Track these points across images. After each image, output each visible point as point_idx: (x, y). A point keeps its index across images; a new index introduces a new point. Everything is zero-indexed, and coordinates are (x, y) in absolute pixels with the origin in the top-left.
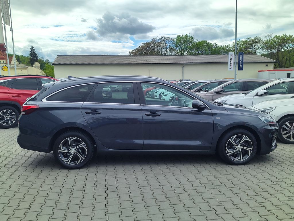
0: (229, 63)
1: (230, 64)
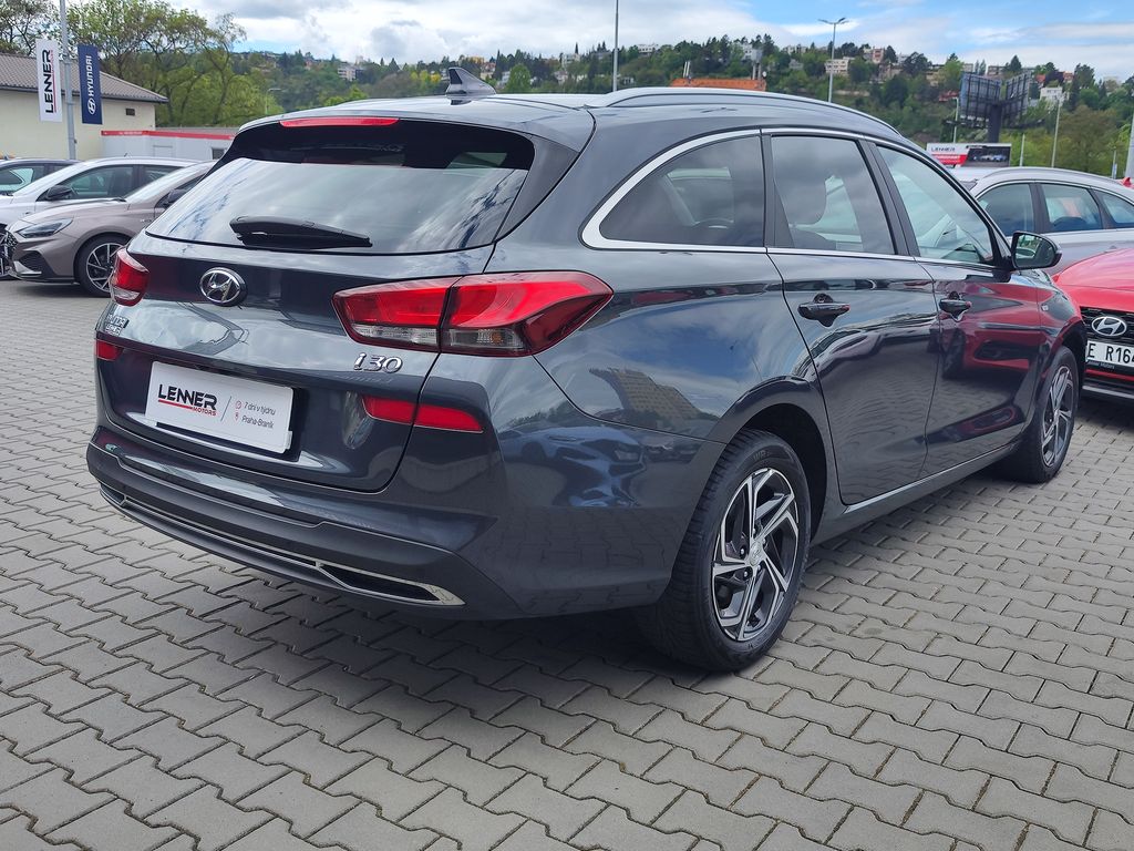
0: (42, 87)
1: (46, 90)
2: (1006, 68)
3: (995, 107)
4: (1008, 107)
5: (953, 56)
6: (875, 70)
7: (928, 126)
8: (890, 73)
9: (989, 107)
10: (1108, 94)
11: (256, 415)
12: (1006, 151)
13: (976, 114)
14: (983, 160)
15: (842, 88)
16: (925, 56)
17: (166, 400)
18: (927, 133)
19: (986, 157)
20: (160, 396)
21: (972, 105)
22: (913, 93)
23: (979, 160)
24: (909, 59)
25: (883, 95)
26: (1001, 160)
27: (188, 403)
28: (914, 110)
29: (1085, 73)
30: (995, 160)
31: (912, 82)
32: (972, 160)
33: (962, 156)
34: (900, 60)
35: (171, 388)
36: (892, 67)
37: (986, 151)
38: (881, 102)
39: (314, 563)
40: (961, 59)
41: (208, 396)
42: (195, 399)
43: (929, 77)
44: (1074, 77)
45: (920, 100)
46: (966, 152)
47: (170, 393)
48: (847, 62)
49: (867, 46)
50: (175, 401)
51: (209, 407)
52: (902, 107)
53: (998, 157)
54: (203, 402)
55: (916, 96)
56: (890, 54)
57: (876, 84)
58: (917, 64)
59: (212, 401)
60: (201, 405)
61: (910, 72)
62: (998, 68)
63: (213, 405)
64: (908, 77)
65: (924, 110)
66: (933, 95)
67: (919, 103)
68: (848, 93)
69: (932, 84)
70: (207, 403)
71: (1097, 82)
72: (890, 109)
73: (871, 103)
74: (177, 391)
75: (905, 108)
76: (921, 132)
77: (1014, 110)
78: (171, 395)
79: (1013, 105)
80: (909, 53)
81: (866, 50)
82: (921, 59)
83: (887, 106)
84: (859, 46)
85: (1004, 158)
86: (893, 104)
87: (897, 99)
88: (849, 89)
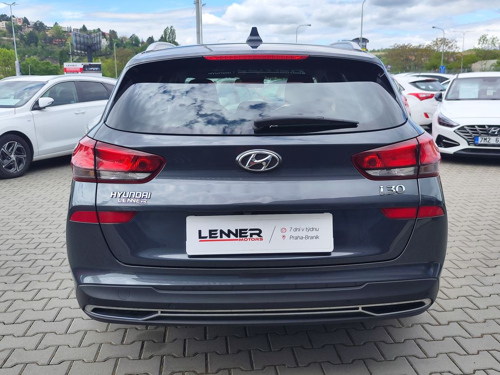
2: (81, 30)
3: (89, 47)
4: (94, 47)
5: (56, 23)
6: (19, 28)
7: (51, 55)
8: (28, 30)
9: (86, 47)
10: (124, 42)
12: (99, 66)
13: (81, 50)
14: (90, 70)
15: (5, 36)
16: (43, 22)
17: (209, 238)
18: (51, 58)
19: (91, 69)
20: (201, 237)
21: (79, 46)
22: (41, 40)
23: (88, 70)
24: (35, 24)
25: (26, 40)
26: (98, 70)
27: (232, 237)
28: (43, 47)
29: (113, 33)
30: (95, 70)
31: (40, 35)
32: (85, 70)
33: (81, 68)
34: (31, 24)
35: (211, 231)
36: (28, 27)
37: (91, 66)
38: (26, 43)
39: (358, 309)
40: (60, 25)
42: (240, 234)
43: (47, 33)
44: (110, 35)
45: (44, 43)
46: (82, 67)
48: (4, 24)
49: (13, 16)
50: (218, 238)
51: (256, 236)
52: (37, 46)
53: (97, 69)
54: (248, 234)
55: (42, 41)
56: (26, 21)
57: (22, 35)
58: (40, 26)
59: (258, 232)
60: (246, 236)
61: (37, 30)
62: (77, 29)
63: (259, 235)
64: (37, 32)
65: (48, 48)
66: (50, 41)
67: (45, 44)
68: (8, 38)
69: (49, 35)
70: (252, 234)
71: (119, 37)
72: (31, 47)
73: (21, 44)
74: (218, 232)
75: (38, 46)
76: (48, 57)
77: (96, 48)
78: (213, 235)
79: (96, 46)
80: (35, 21)
81: (13, 18)
82: (41, 24)
83: (29, 45)
84: (10, 16)
85: (99, 69)
86: (32, 44)
87: (34, 42)
88: (8, 36)
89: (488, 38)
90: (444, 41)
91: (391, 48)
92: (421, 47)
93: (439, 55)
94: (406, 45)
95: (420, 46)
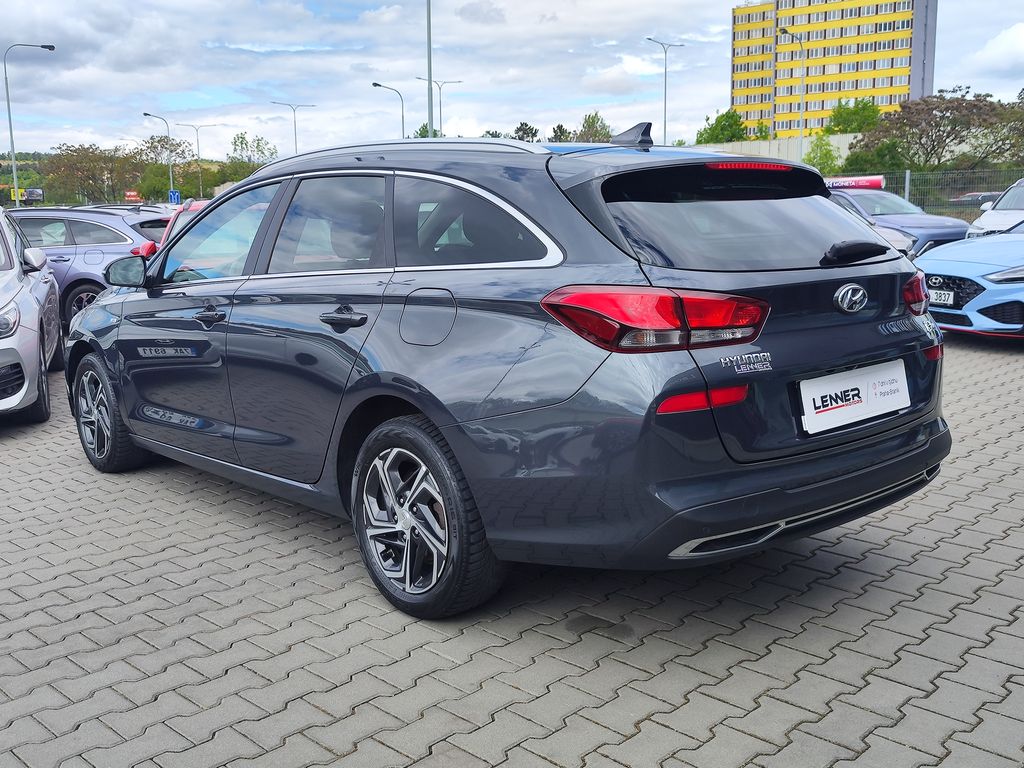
11: (886, 388)
17: (822, 409)
20: (816, 408)
27: (840, 403)
35: (822, 398)
41: (852, 390)
47: (823, 402)
50: (830, 407)
51: (856, 398)
54: (851, 396)
59: (857, 392)
60: (850, 400)
70: (853, 396)
74: (828, 398)
78: (825, 403)
89: (249, 138)
90: (164, 141)
91: (54, 152)
92: (120, 154)
93: (163, 171)
94: (87, 146)
95: (116, 150)
